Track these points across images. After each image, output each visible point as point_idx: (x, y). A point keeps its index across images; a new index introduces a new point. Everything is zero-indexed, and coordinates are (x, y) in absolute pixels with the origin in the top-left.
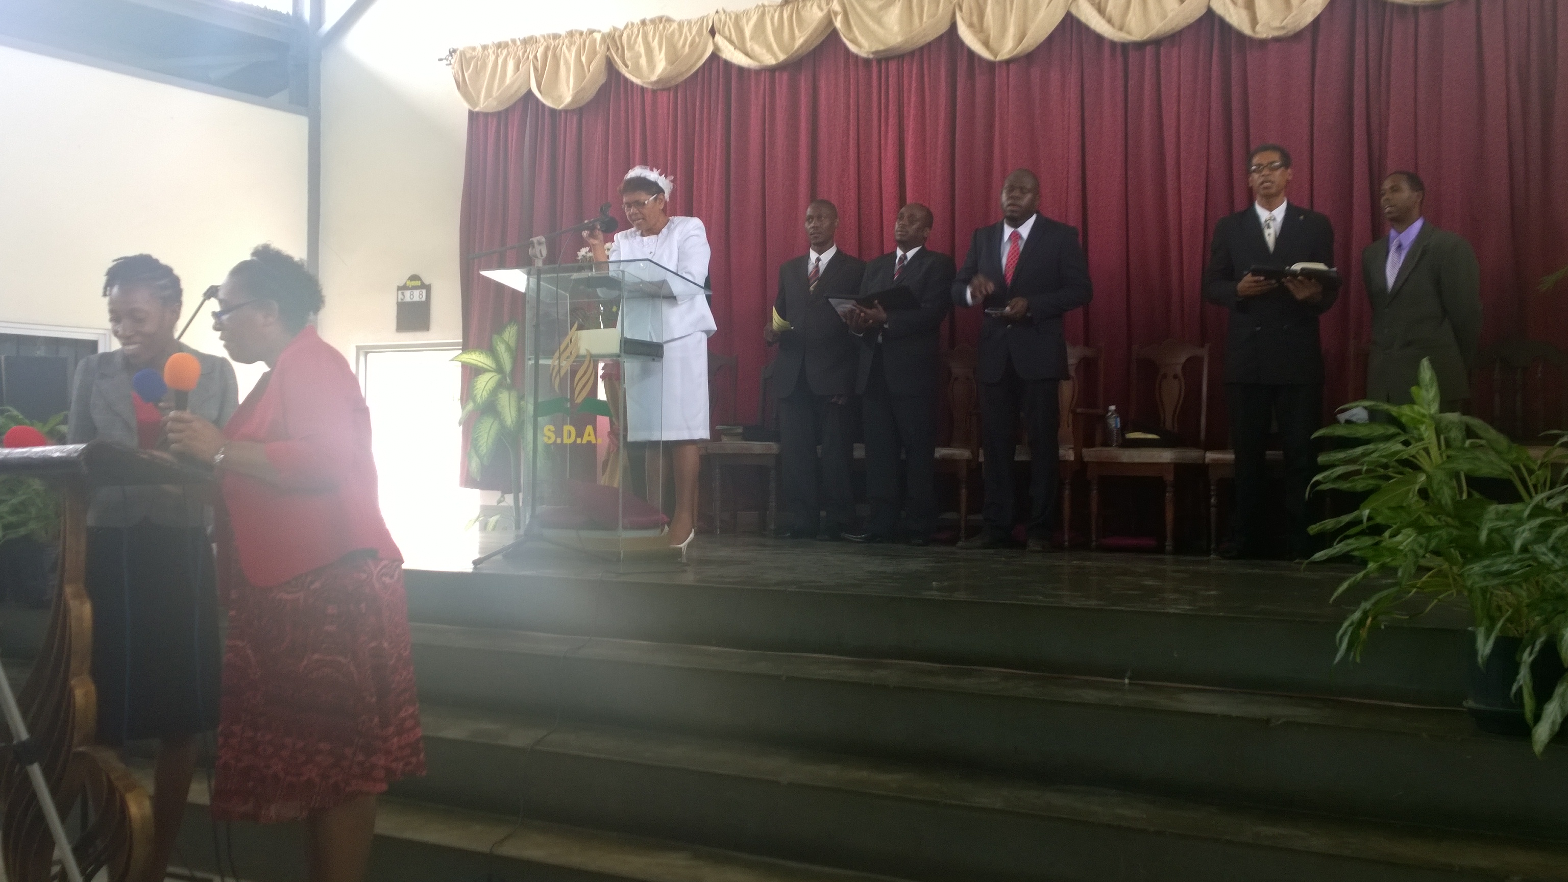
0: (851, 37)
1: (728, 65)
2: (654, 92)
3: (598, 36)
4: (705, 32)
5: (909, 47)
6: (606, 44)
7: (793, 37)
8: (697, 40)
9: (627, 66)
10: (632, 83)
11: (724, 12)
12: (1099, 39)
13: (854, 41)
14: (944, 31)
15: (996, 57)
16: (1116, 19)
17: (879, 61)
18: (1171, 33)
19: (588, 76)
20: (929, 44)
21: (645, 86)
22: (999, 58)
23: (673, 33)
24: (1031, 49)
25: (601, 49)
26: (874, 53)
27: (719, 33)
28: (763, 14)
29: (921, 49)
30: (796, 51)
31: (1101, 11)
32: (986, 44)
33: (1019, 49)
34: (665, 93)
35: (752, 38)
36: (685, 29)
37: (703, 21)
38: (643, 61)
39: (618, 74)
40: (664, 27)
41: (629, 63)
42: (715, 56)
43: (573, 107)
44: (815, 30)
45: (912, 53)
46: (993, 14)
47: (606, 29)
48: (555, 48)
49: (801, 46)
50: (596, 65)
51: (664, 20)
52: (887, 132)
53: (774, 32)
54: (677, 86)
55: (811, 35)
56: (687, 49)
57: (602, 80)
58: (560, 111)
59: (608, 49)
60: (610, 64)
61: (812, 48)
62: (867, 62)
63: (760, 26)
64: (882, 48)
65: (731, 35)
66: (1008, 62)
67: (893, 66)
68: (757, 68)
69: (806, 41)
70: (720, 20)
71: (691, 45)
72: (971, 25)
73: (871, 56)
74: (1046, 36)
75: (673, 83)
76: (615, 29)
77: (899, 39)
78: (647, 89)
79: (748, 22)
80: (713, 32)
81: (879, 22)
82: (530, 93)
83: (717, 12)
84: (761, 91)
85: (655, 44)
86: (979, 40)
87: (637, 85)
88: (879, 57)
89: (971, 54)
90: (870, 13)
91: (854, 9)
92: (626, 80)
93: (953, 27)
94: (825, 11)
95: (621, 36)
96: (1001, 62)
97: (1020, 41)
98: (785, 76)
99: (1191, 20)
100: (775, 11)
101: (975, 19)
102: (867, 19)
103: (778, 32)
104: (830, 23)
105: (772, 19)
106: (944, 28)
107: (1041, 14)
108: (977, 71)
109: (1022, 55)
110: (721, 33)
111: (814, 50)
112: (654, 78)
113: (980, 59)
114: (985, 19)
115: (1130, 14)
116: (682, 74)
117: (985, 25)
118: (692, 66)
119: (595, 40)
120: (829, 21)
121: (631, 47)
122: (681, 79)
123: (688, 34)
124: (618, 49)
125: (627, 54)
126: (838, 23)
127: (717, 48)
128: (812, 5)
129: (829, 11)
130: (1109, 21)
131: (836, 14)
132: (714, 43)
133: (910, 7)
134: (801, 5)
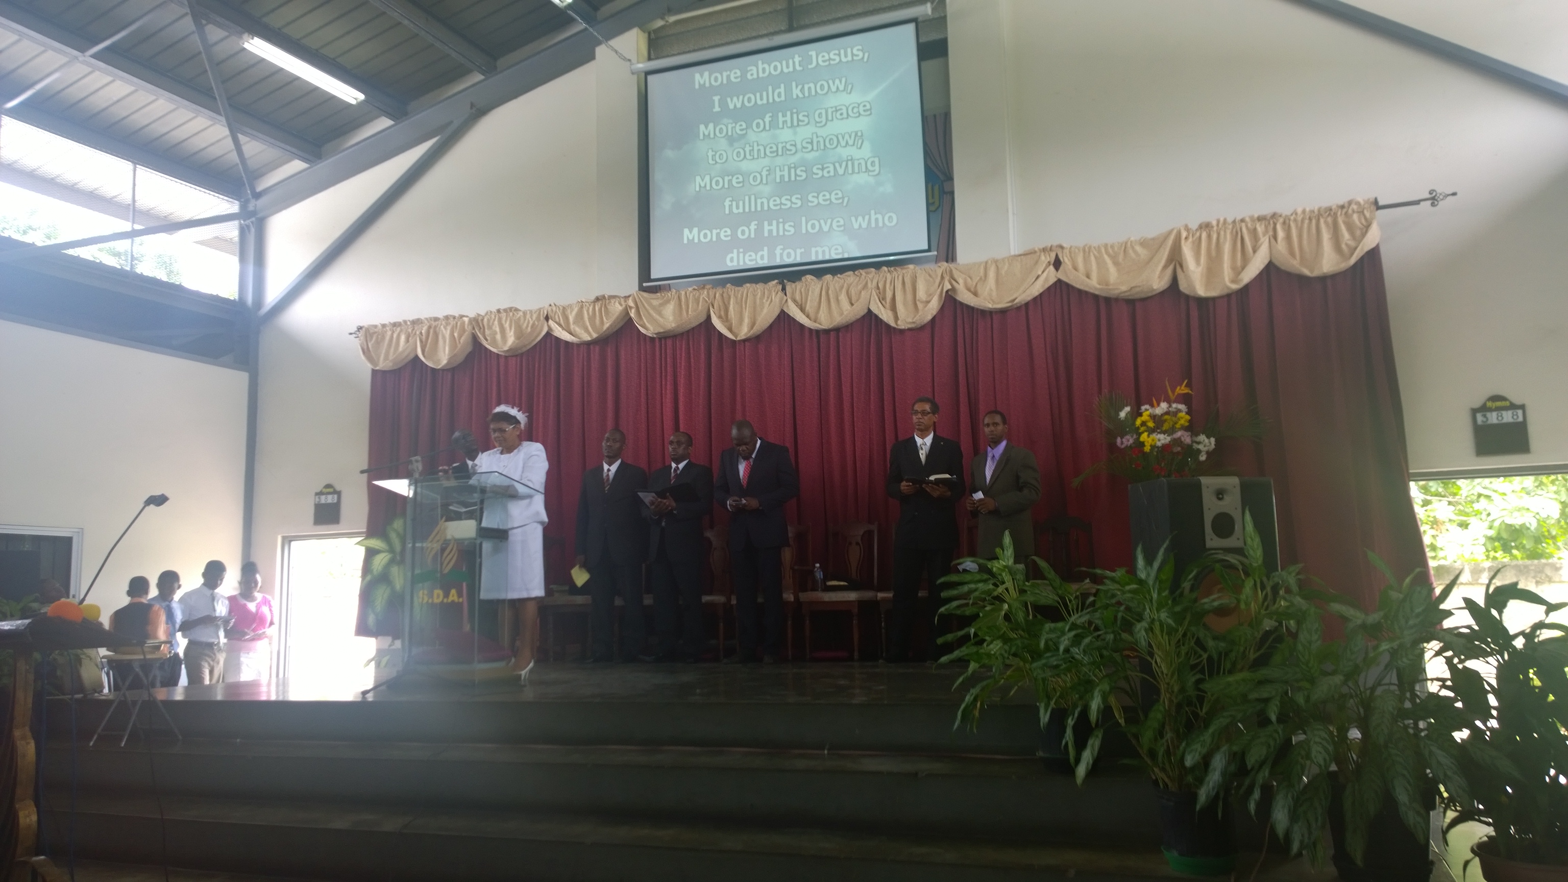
0: (641, 323)
1: (558, 339)
2: (506, 357)
3: (466, 319)
4: (542, 318)
5: (680, 330)
6: (472, 325)
7: (602, 323)
8: (536, 323)
9: (486, 340)
10: (490, 351)
11: (555, 305)
12: (802, 326)
13: (644, 326)
14: (702, 321)
15: (736, 338)
16: (812, 315)
17: (660, 339)
18: (846, 324)
19: (459, 346)
20: (693, 329)
21: (499, 353)
22: (738, 339)
23: (519, 318)
24: (759, 333)
25: (468, 328)
26: (656, 334)
27: (552, 320)
28: (582, 307)
29: (688, 332)
30: (604, 332)
31: (802, 310)
32: (730, 329)
33: (752, 332)
34: (514, 358)
35: (574, 323)
36: (528, 316)
37: (540, 311)
38: (498, 337)
39: (481, 345)
40: (513, 314)
41: (488, 338)
42: (549, 334)
43: (448, 367)
44: (617, 318)
45: (682, 334)
46: (734, 310)
47: (472, 315)
48: (435, 327)
49: (608, 329)
50: (465, 338)
51: (513, 310)
52: (666, 385)
53: (589, 319)
54: (522, 355)
55: (614, 322)
56: (529, 329)
57: (469, 349)
58: (439, 370)
59: (474, 328)
60: (475, 338)
61: (615, 330)
62: (652, 339)
63: (580, 315)
64: (662, 330)
65: (560, 320)
66: (744, 341)
67: (669, 342)
68: (578, 342)
69: (611, 326)
70: (552, 310)
71: (532, 327)
72: (720, 317)
73: (655, 336)
74: (768, 325)
75: (520, 352)
76: (479, 315)
77: (673, 325)
78: (501, 355)
79: (571, 312)
80: (547, 318)
81: (660, 314)
82: (417, 357)
83: (550, 305)
84: (581, 358)
85: (507, 325)
86: (725, 326)
87: (494, 353)
88: (660, 337)
89: (721, 336)
90: (654, 308)
91: (643, 305)
92: (486, 348)
93: (709, 317)
94: (624, 306)
95: (482, 320)
96: (739, 341)
97: (752, 327)
98: (597, 348)
99: (858, 317)
100: (590, 305)
101: (722, 313)
102: (651, 312)
103: (592, 319)
104: (628, 314)
105: (588, 311)
106: (702, 318)
107: (765, 311)
108: (724, 347)
109: (754, 336)
111: (617, 331)
112: (506, 348)
113: (726, 338)
114: (729, 313)
115: (821, 312)
116: (525, 346)
117: (729, 317)
118: (533, 341)
119: (464, 322)
120: (626, 312)
121: (490, 328)
122: (525, 350)
123: (530, 319)
124: (480, 328)
125: (487, 332)
126: (633, 314)
127: (550, 329)
128: (615, 302)
129: (626, 306)
130: (808, 316)
131: (631, 308)
132: (548, 325)
133: (680, 305)
134: (607, 301)
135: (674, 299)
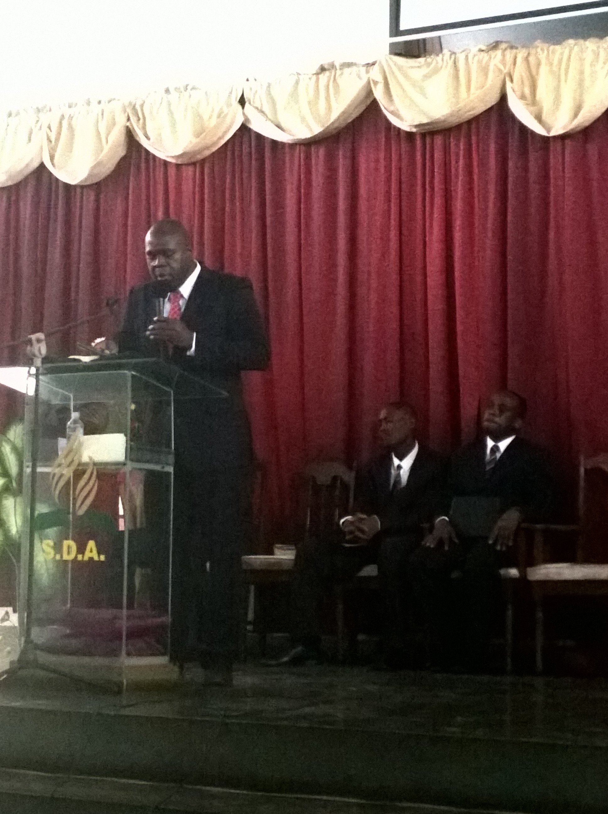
0: (392, 108)
1: (260, 137)
2: (178, 166)
3: (117, 105)
4: (234, 102)
5: (455, 121)
6: (126, 115)
7: (329, 108)
8: (225, 110)
9: (148, 138)
10: (155, 156)
11: (255, 80)
13: (396, 114)
14: (493, 103)
15: (548, 131)
17: (424, 135)
19: (106, 148)
20: (477, 119)
21: (169, 160)
22: (552, 134)
23: (199, 102)
24: (587, 124)
25: (120, 119)
26: (416, 126)
27: (250, 103)
28: (297, 83)
29: (469, 122)
30: (333, 123)
32: (539, 118)
33: (575, 123)
34: (191, 169)
35: (284, 109)
36: (213, 99)
37: (232, 89)
38: (167, 133)
39: (140, 146)
40: (190, 96)
41: (151, 134)
42: (244, 129)
43: (88, 183)
44: (354, 100)
45: (459, 127)
46: (547, 85)
47: (127, 98)
48: (71, 118)
49: (339, 118)
50: (116, 136)
51: (189, 88)
52: (432, 213)
53: (309, 103)
54: (203, 161)
55: (349, 106)
56: (215, 119)
57: (122, 152)
58: (75, 187)
59: (129, 119)
60: (130, 135)
61: (350, 120)
62: (410, 136)
63: (293, 96)
64: (425, 121)
65: (262, 105)
66: (563, 137)
67: (439, 141)
68: (290, 142)
69: (344, 113)
70: (250, 89)
71: (219, 116)
72: (523, 97)
73: (414, 130)
74: (604, 109)
75: (199, 157)
76: (136, 98)
77: (446, 112)
78: (170, 163)
79: (280, 91)
80: (242, 102)
81: (423, 93)
82: (42, 166)
83: (248, 81)
84: (296, 167)
85: (180, 115)
86: (531, 114)
87: (160, 159)
88: (423, 131)
89: (523, 129)
90: (414, 83)
91: (395, 77)
92: (148, 152)
93: (503, 98)
94: (365, 80)
95: (142, 106)
96: (554, 137)
97: (576, 115)
98: (322, 151)
100: (310, 79)
101: (527, 91)
102: (409, 90)
103: (313, 104)
104: (370, 93)
105: (307, 89)
106: (493, 99)
107: (598, 86)
108: (530, 148)
109: (579, 129)
110: (252, 103)
111: (354, 121)
112: (179, 152)
113: (533, 133)
114: (538, 91)
116: (207, 148)
117: (538, 97)
118: (220, 138)
119: (115, 109)
120: (368, 91)
121: (153, 118)
122: (207, 153)
123: (216, 104)
124: (139, 119)
125: (149, 125)
126: (379, 94)
127: (247, 120)
128: (350, 73)
129: (369, 80)
131: (376, 83)
132: (244, 114)
133: (456, 77)
134: (338, 72)
135: (446, 67)
